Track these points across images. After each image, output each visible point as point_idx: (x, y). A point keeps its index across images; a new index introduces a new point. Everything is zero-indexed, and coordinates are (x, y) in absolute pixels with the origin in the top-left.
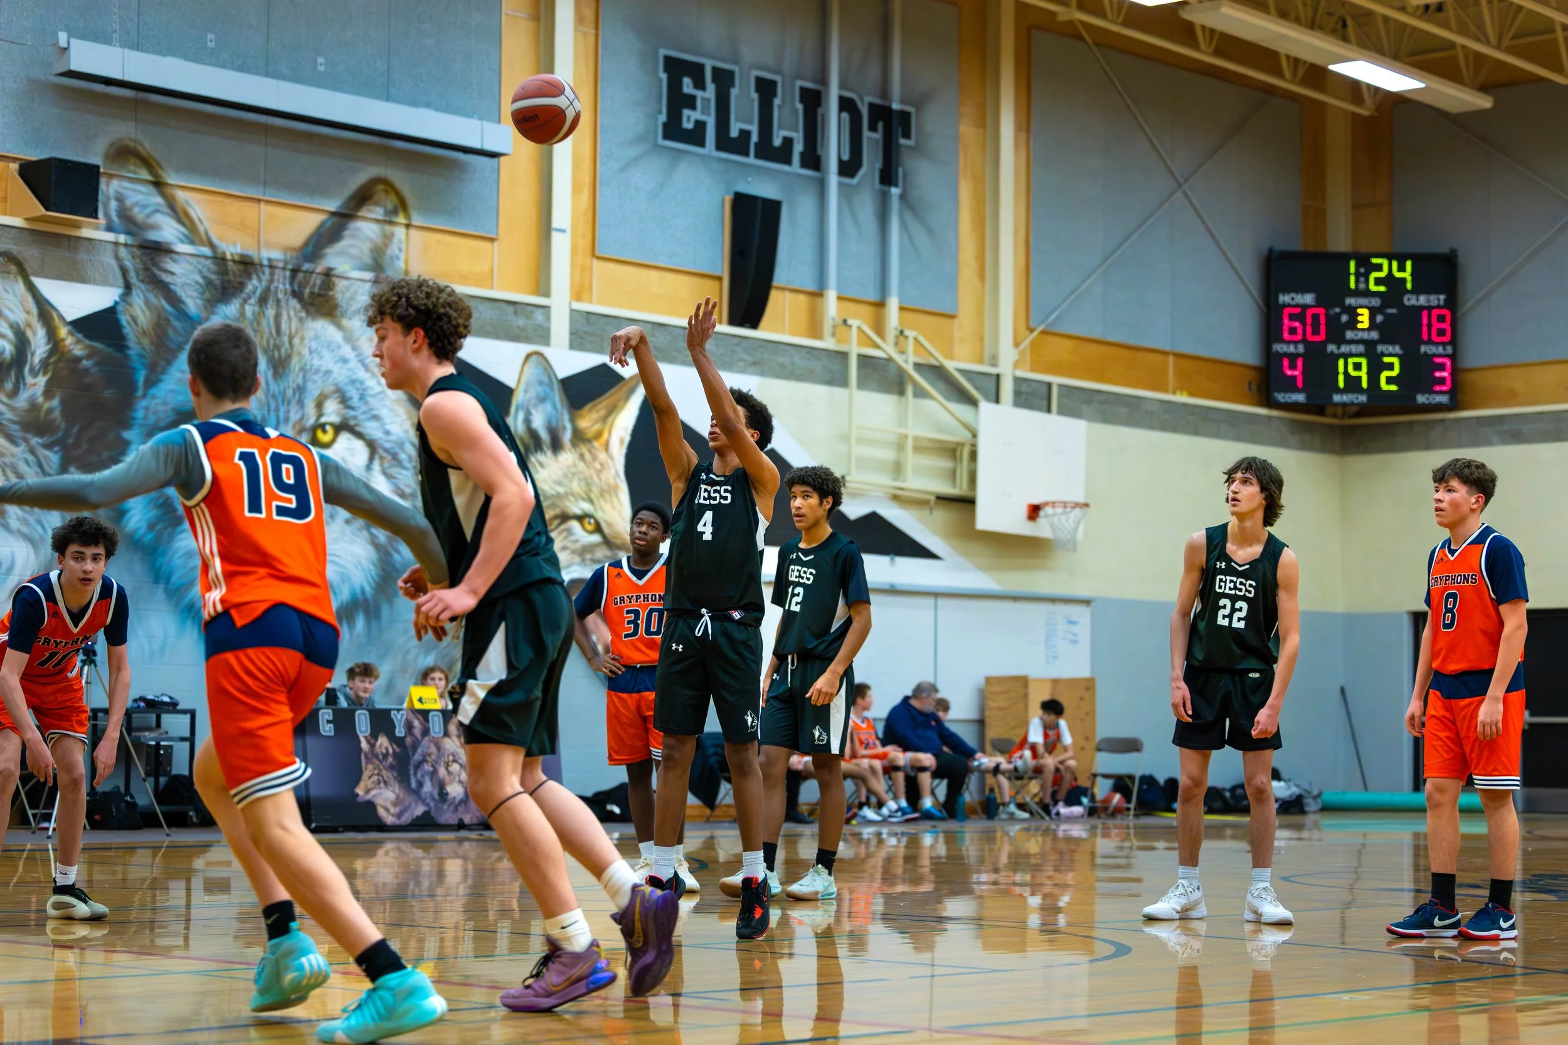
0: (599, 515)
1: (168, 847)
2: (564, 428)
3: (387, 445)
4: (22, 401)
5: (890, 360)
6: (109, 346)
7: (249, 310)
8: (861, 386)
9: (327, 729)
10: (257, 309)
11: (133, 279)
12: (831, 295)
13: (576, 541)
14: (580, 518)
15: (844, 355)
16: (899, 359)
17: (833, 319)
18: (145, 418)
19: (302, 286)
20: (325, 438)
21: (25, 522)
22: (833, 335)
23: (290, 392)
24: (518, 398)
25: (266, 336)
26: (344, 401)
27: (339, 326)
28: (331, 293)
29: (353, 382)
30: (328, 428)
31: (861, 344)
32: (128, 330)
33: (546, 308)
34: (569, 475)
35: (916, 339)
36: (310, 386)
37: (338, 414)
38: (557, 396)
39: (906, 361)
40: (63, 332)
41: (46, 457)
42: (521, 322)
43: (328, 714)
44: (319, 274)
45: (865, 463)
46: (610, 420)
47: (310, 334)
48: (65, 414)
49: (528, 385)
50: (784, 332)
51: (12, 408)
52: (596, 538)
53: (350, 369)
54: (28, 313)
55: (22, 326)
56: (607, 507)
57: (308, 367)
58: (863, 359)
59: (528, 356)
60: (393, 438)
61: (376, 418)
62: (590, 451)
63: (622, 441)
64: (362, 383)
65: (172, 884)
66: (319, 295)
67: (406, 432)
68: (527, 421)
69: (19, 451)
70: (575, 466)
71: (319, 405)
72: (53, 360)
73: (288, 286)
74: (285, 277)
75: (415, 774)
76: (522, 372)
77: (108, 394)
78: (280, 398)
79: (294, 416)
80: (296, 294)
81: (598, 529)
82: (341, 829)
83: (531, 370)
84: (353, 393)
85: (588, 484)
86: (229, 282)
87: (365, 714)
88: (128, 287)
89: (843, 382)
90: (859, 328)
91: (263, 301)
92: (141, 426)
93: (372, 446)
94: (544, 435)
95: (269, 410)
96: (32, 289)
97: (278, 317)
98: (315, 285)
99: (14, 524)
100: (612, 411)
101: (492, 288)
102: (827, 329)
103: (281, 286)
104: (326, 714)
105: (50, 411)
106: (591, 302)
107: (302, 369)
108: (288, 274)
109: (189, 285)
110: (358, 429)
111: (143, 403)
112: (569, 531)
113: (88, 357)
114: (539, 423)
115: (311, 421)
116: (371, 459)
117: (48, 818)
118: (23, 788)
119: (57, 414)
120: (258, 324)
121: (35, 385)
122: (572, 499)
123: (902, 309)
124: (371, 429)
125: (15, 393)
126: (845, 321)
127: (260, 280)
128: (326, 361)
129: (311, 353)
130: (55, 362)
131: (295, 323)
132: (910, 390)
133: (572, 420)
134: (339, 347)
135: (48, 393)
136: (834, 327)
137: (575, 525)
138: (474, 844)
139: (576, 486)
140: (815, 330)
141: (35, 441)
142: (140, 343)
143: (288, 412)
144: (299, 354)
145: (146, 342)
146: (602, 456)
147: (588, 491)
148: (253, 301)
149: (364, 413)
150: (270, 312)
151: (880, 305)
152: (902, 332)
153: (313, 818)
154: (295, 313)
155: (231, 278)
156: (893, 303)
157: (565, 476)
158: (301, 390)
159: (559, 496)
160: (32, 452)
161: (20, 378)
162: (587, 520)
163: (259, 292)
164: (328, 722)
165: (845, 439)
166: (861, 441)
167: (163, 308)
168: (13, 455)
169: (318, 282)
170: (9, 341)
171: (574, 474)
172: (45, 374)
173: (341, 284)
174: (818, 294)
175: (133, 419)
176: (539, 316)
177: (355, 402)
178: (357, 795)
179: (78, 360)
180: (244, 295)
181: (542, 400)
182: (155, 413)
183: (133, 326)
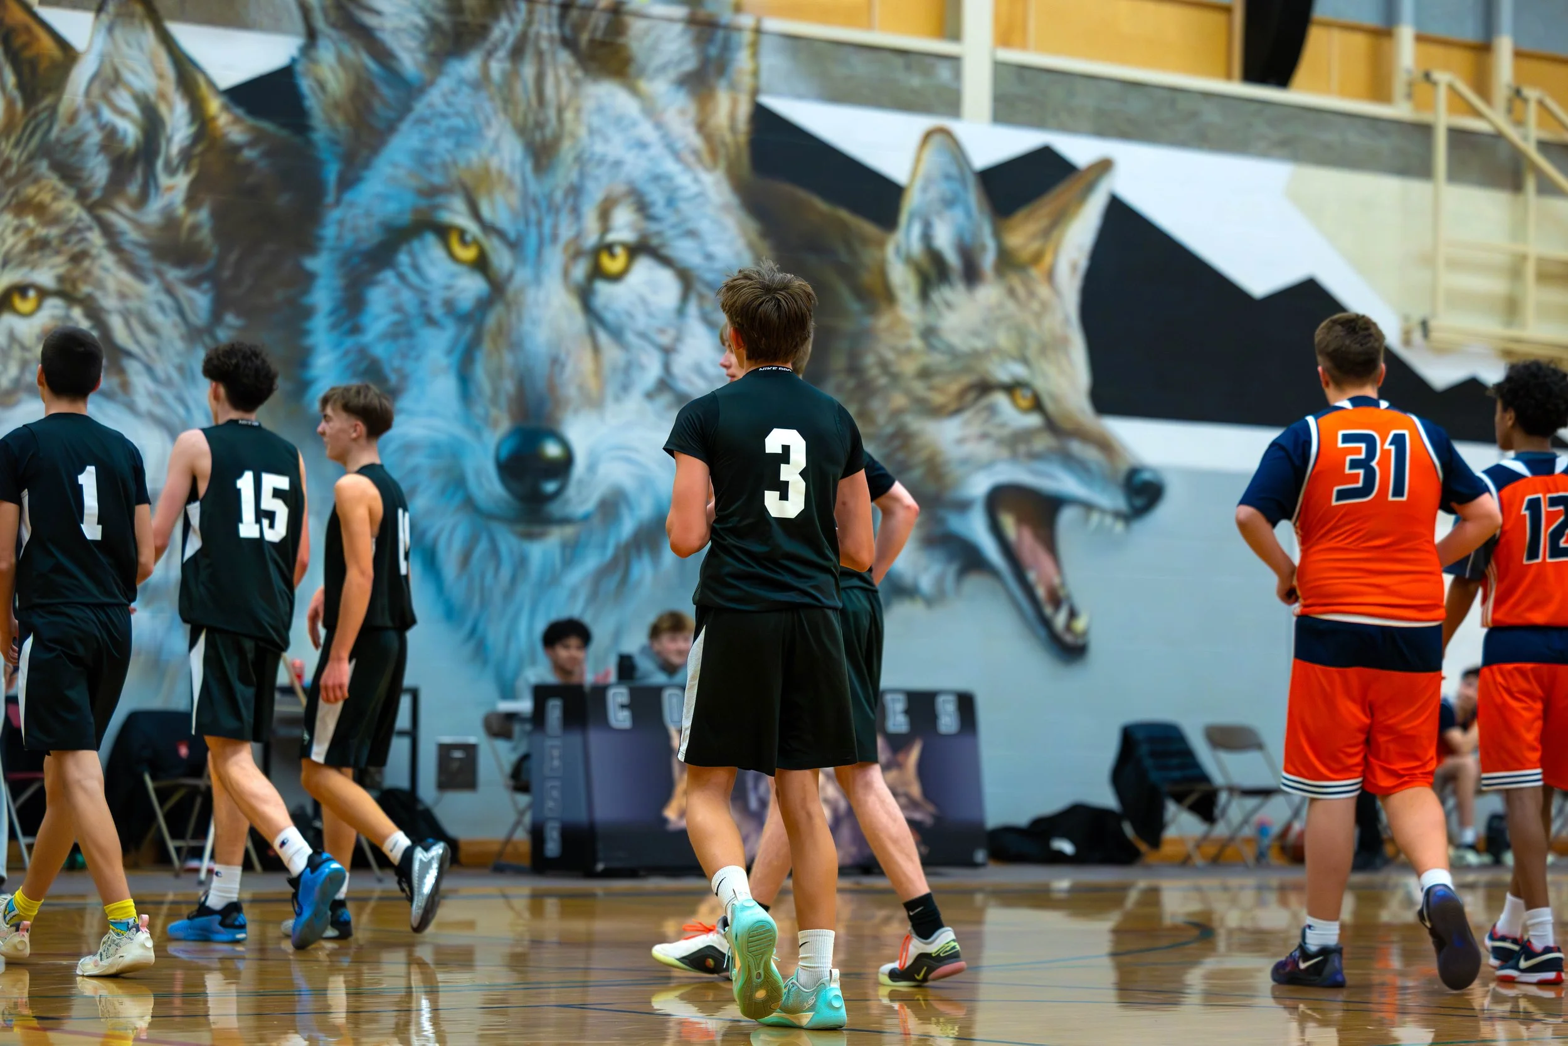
0: (1040, 384)
1: (381, 899)
2: (983, 248)
3: (709, 276)
4: (153, 213)
5: (1499, 136)
6: (284, 125)
7: (497, 68)
8: (1454, 176)
9: (620, 718)
10: (507, 65)
11: (320, 23)
12: (1406, 34)
13: (1003, 425)
14: (1011, 388)
15: (1425, 130)
16: (1512, 133)
17: (1409, 72)
18: (339, 237)
19: (578, 28)
20: (613, 265)
21: (159, 399)
22: (1410, 96)
23: (559, 195)
24: (912, 201)
25: (522, 107)
26: (643, 207)
27: (634, 91)
28: (622, 40)
29: (657, 178)
30: (619, 251)
31: (1452, 109)
32: (313, 102)
33: (954, 61)
34: (993, 320)
35: (1541, 103)
36: (590, 185)
37: (632, 226)
38: (973, 196)
39: (1525, 138)
40: (214, 105)
41: (191, 300)
42: (916, 81)
43: (621, 694)
44: (605, 10)
45: (1461, 300)
46: (1055, 234)
47: (589, 104)
48: (219, 232)
49: (929, 182)
50: (1327, 91)
51: (138, 225)
52: (1033, 420)
53: (651, 159)
54: (161, 76)
55: (153, 97)
56: (1051, 370)
57: (586, 156)
58: (1458, 136)
59: (928, 136)
60: (718, 265)
61: (692, 234)
62: (1026, 283)
63: (1074, 267)
64: (669, 178)
65: (387, 956)
66: (603, 44)
67: (738, 255)
68: (927, 237)
69: (149, 292)
70: (1000, 306)
71: (605, 215)
72: (199, 149)
73: (555, 31)
74: (550, 15)
75: (756, 787)
76: (918, 160)
77: (283, 200)
78: (544, 205)
79: (566, 231)
80: (569, 43)
81: (1037, 405)
82: (642, 873)
83: (934, 159)
84: (656, 196)
85: (1021, 334)
86: (466, 24)
87: (677, 695)
88: (312, 35)
89: (1422, 170)
90: (1451, 88)
91: (517, 53)
92: (333, 249)
93: (686, 277)
94: (952, 258)
95: (527, 223)
96: (167, 41)
97: (540, 78)
98: (595, 29)
99: (143, 402)
100: (1060, 219)
101: (869, 26)
102: (1399, 87)
103: (545, 32)
104: (618, 696)
105: (195, 228)
106: (1024, 46)
107: (578, 159)
108: (555, 11)
109: (403, 30)
110: (667, 252)
111: (335, 214)
112: (992, 410)
113: (251, 144)
114: (944, 239)
115: (591, 239)
116: (685, 298)
117: (198, 853)
118: (162, 803)
119: (205, 234)
120: (511, 89)
121: (170, 189)
122: (995, 358)
123: (1518, 54)
124: (685, 251)
125: (142, 200)
126: (1427, 76)
127: (512, 21)
128: (614, 147)
129: (592, 132)
130: (202, 154)
131: (566, 88)
132: (1531, 184)
133: (997, 234)
134: (634, 124)
135: (192, 201)
136: (1411, 84)
137: (1001, 400)
138: (848, 896)
139: (1003, 339)
140: (1379, 90)
141: (174, 274)
142: (330, 121)
143: (555, 226)
144: (574, 136)
145: (339, 119)
146: (1043, 291)
147: (1022, 345)
148: (502, 53)
149: (673, 226)
150: (528, 71)
151: (1483, 48)
152: (1518, 92)
153: (600, 855)
154: (568, 73)
155: (468, 18)
156: (1505, 46)
157: (986, 322)
158: (575, 191)
159: (976, 355)
160: (169, 291)
161: (150, 176)
162: (1019, 393)
163: (510, 40)
164: (623, 706)
165: (1428, 260)
166: (1454, 265)
167: (367, 69)
168: (140, 297)
169: (602, 24)
170: (133, 121)
171: (999, 320)
172: (187, 170)
173: (636, 26)
174: (1384, 33)
175: (320, 239)
176: (944, 73)
177: (659, 209)
178: (665, 821)
179: (236, 149)
180: (488, 45)
181: (949, 203)
182: (355, 229)
183: (321, 96)
